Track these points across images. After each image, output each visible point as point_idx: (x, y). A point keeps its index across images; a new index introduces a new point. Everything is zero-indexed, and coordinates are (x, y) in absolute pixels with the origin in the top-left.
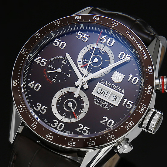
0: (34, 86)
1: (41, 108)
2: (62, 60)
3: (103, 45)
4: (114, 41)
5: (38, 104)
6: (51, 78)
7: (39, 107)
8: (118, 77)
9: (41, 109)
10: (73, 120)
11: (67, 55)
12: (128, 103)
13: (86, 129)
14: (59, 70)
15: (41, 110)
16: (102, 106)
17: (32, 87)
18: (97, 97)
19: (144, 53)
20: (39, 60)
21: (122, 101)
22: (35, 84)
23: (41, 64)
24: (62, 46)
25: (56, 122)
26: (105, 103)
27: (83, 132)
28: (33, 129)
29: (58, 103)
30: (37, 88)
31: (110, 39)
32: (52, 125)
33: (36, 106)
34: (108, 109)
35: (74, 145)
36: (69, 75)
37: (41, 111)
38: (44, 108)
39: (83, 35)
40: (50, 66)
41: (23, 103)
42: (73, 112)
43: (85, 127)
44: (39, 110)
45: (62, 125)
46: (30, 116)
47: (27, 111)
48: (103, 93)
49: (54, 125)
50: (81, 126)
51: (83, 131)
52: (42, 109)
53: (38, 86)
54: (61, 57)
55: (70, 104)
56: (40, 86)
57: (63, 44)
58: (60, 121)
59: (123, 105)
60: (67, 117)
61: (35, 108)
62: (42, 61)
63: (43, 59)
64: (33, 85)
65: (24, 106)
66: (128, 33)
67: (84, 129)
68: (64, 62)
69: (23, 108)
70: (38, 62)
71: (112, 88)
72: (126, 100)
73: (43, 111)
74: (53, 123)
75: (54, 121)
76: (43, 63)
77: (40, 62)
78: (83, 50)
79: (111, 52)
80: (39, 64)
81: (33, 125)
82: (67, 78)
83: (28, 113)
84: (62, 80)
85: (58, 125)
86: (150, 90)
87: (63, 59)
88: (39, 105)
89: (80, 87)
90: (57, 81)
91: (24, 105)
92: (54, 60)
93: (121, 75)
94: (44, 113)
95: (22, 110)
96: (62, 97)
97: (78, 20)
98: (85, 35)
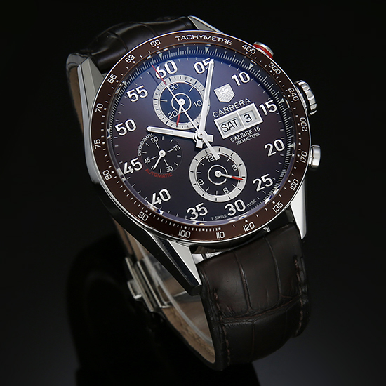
0: (161, 198)
1: (197, 211)
2: (148, 141)
3: (167, 80)
4: (173, 63)
5: (188, 211)
6: (164, 171)
7: (194, 213)
9: (198, 213)
10: (241, 186)
11: (149, 129)
12: (269, 107)
14: (162, 153)
15: (200, 212)
16: (248, 139)
17: (160, 202)
18: (233, 136)
19: (221, 40)
20: (130, 167)
21: (260, 111)
22: (158, 195)
23: (136, 169)
24: (131, 127)
25: (229, 207)
26: (247, 133)
27: (267, 185)
28: (223, 239)
29: (204, 187)
30: (166, 197)
31: (166, 65)
32: (229, 214)
33: (190, 215)
34: (257, 134)
35: (281, 205)
36: (177, 147)
37: (201, 214)
38: (200, 207)
39: (136, 92)
40: (147, 161)
41: (180, 227)
42: (231, 176)
43: (263, 178)
44: (199, 215)
45: (239, 203)
46: (203, 230)
47: (195, 229)
48: (231, 125)
49: (232, 212)
50: (258, 182)
51: (266, 183)
52: (199, 210)
53: (164, 193)
54: (145, 139)
55: (218, 174)
56: (166, 191)
57: (130, 123)
58: (232, 202)
59: (266, 114)
60: (231, 189)
61: (191, 218)
62: (134, 165)
63: (132, 162)
64: (158, 198)
65: (185, 228)
66: (180, 38)
67: (264, 181)
68: (153, 141)
69: (186, 230)
70: (131, 171)
71: (233, 110)
72: (262, 106)
73: (203, 211)
74: (228, 211)
75: (226, 207)
76: (137, 166)
77: (132, 167)
78: (155, 107)
79: (183, 77)
80: (134, 171)
81: (218, 235)
83: (198, 230)
84: (178, 160)
85: (235, 207)
86: (275, 68)
87: (149, 139)
88: (192, 211)
90: (174, 167)
91: (183, 227)
92: (142, 150)
94: (206, 212)
95: (188, 234)
96: (199, 177)
97: (117, 81)
98: (137, 89)
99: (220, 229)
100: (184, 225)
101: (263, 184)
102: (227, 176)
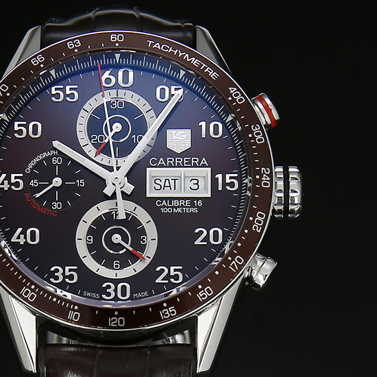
0: (25, 238)
1: (63, 274)
2: (49, 159)
3: (113, 92)
4: (131, 74)
5: (53, 269)
6: (49, 205)
7: (59, 274)
8: (179, 140)
9: (65, 277)
10: (139, 266)
11: (56, 144)
12: (228, 181)
13: (175, 270)
14: (57, 182)
15: (67, 277)
16: (179, 210)
17: (22, 241)
18: (162, 198)
19: (205, 68)
20: (6, 182)
21: (214, 182)
22: (24, 232)
23: (13, 187)
24: (35, 132)
25: (109, 287)
26: (182, 202)
27: (172, 280)
28: (76, 323)
29: (90, 248)
30: (33, 239)
31: (120, 73)
32: (104, 296)
33: (52, 275)
34: (195, 210)
35: (173, 312)
36: (81, 183)
37: (67, 280)
38: (70, 270)
39: (63, 90)
40: (33, 183)
41: (26, 282)
42: (131, 249)
43: (172, 268)
44: (64, 279)
45: (124, 288)
46: (55, 300)
47: (43, 294)
48: (167, 184)
49: (109, 294)
50: (163, 271)
51: (172, 277)
52: (67, 273)
53: (33, 233)
54: (45, 155)
55: (117, 238)
56: (37, 231)
57: (35, 127)
58: (116, 282)
59: (220, 188)
60: (124, 265)
61: (52, 280)
62: (13, 180)
63: (13, 176)
64: (22, 236)
65: (33, 287)
66: (152, 44)
67: (172, 273)
68: (55, 161)
69: (33, 291)
70: (6, 187)
71: (179, 166)
72: (220, 176)
73: (71, 277)
74: (104, 291)
75: (104, 285)
76: (17, 184)
77: (10, 183)
78: (80, 120)
79: (137, 96)
80: (9, 188)
81: (71, 315)
82: (79, 189)
83: (48, 297)
84: (74, 199)
85: (116, 290)
86: (258, 134)
87: (51, 157)
88: (57, 271)
89: (119, 195)
90: (65, 205)
91: (31, 285)
92: (34, 167)
93: (183, 131)
94: (75, 280)
95: (33, 296)
96: (90, 232)
97: (42, 66)
98: (68, 87)
99: (76, 308)
100: (33, 283)
101: (168, 277)
102: (128, 246)
